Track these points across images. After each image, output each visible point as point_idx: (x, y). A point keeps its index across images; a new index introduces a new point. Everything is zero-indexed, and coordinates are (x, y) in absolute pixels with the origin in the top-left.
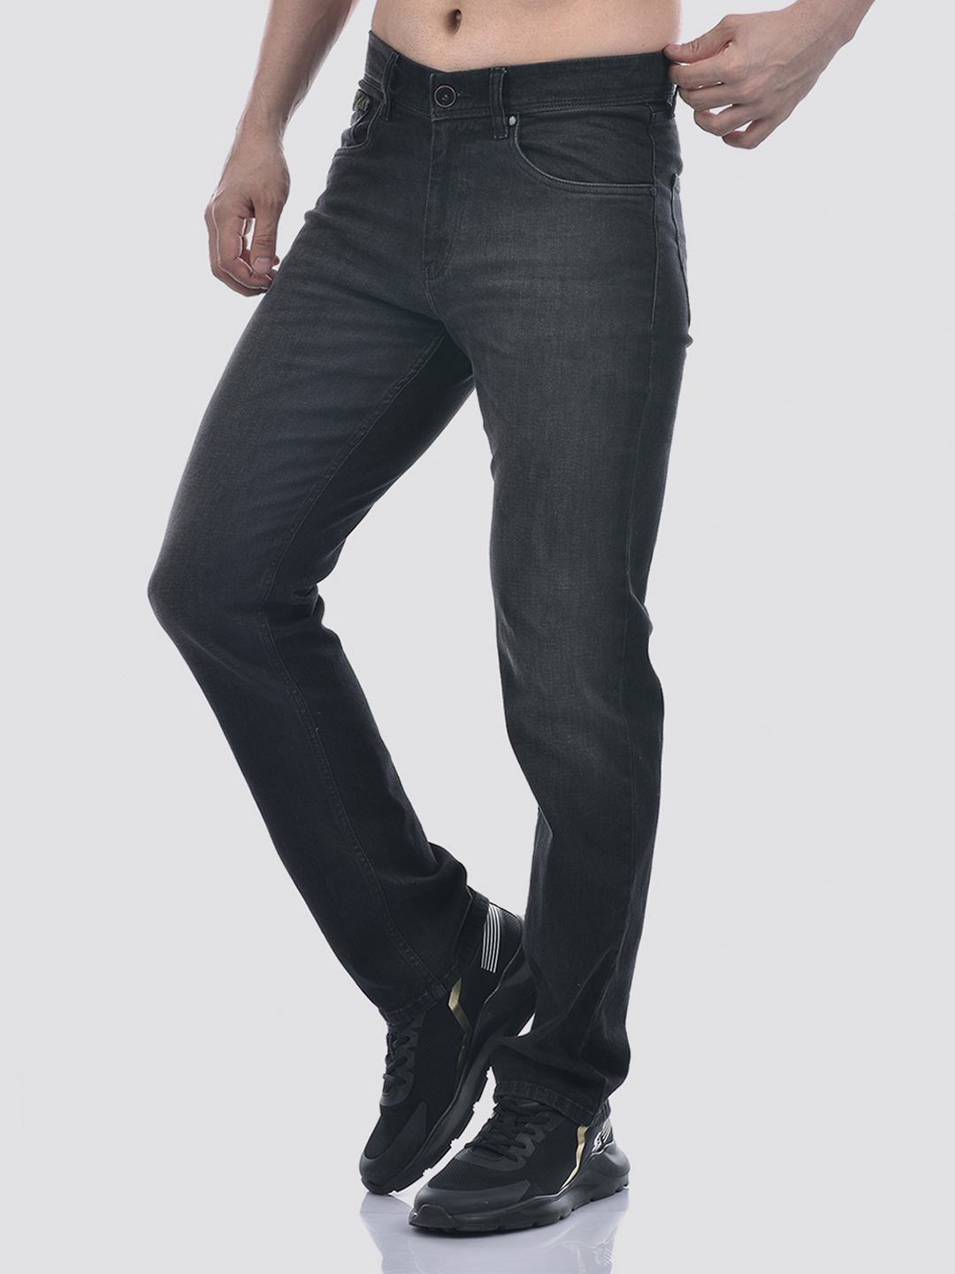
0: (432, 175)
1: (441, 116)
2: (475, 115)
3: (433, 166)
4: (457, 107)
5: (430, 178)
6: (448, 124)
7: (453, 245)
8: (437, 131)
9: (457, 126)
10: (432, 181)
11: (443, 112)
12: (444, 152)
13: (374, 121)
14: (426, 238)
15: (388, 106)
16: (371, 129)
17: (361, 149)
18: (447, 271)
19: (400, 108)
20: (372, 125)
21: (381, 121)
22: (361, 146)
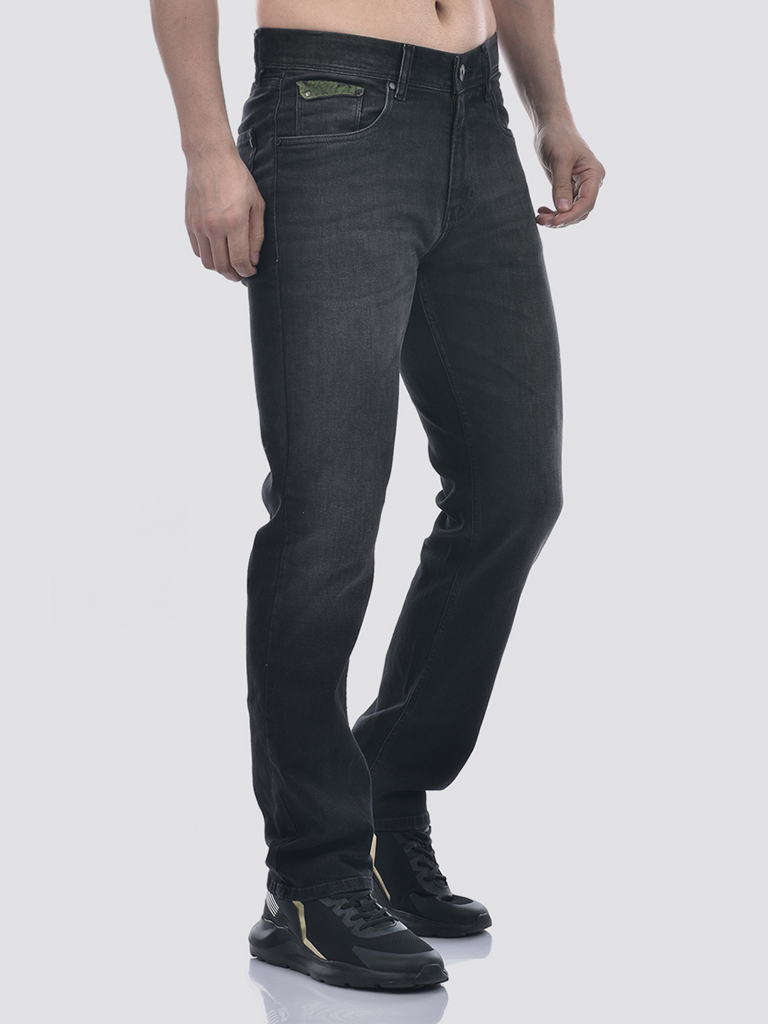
1: (462, 89)
2: (476, 85)
3: (457, 130)
4: (467, 80)
5: (455, 139)
6: (464, 95)
8: (460, 101)
9: (468, 95)
10: (456, 142)
11: (462, 86)
12: (464, 118)
13: (389, 103)
14: (452, 190)
15: (405, 89)
16: (387, 110)
17: (370, 132)
18: (472, 211)
19: (414, 88)
20: (388, 107)
21: (396, 102)
22: (368, 129)
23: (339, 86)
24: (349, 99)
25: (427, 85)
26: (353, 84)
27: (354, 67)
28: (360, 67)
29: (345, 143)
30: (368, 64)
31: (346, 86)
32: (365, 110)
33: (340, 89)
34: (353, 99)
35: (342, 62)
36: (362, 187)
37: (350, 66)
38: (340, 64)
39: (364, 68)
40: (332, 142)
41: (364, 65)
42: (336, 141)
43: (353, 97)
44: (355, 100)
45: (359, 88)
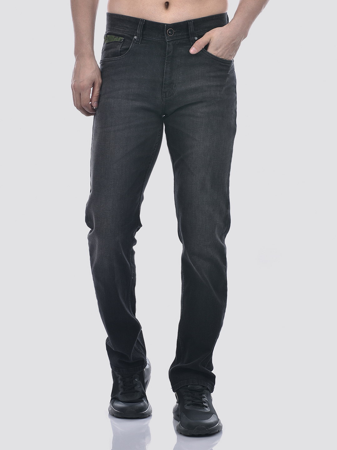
0: (167, 61)
1: (170, 39)
2: (182, 38)
3: (167, 57)
4: (175, 35)
5: (166, 61)
6: (172, 42)
7: (177, 85)
8: (169, 45)
9: (176, 42)
10: (167, 63)
11: (170, 38)
12: (172, 52)
13: (132, 45)
14: (164, 84)
15: (140, 39)
16: (131, 48)
17: (123, 57)
18: (175, 94)
19: (146, 39)
20: (132, 47)
21: (136, 44)
22: (123, 56)
23: (115, 37)
24: (118, 43)
25: (152, 38)
26: (120, 36)
27: (121, 29)
28: (123, 29)
29: (113, 62)
30: (127, 28)
31: (117, 37)
32: (123, 47)
33: (115, 38)
34: (119, 43)
35: (117, 26)
36: (117, 80)
37: (120, 28)
38: (116, 28)
39: (125, 29)
40: (108, 61)
41: (125, 28)
42: (110, 61)
43: (119, 42)
44: (120, 43)
45: (122, 38)
